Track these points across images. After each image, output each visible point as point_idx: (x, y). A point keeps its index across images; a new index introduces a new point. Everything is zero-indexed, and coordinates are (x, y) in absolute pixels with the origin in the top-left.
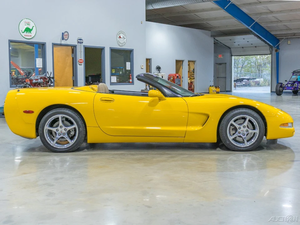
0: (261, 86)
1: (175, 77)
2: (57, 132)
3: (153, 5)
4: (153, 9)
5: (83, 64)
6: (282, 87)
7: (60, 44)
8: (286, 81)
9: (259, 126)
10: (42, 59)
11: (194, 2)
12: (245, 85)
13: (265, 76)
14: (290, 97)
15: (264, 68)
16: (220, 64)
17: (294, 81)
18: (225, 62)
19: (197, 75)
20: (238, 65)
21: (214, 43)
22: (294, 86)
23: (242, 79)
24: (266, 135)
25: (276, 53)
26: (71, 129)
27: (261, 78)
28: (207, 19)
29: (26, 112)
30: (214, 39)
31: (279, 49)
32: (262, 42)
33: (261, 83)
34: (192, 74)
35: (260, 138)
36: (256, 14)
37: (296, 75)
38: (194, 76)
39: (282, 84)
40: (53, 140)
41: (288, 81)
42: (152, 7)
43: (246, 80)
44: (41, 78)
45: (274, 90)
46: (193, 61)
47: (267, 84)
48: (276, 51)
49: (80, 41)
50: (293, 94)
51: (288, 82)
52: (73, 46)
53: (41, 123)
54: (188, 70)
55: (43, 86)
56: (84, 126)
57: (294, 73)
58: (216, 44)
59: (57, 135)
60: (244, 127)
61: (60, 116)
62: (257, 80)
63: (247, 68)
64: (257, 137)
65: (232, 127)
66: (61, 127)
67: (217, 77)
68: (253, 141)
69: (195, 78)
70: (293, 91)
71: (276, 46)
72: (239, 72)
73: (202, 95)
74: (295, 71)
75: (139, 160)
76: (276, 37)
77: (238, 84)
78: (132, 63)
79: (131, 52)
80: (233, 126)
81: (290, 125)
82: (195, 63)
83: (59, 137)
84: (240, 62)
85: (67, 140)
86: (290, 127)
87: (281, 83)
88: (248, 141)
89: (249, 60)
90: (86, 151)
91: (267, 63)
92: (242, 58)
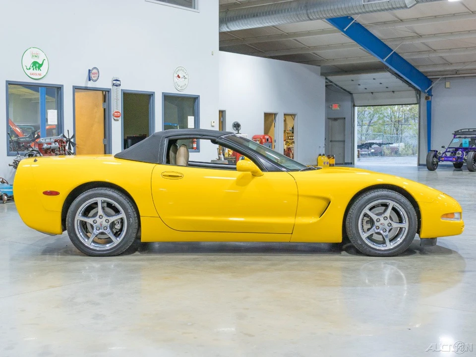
0: (400, 155)
1: (264, 140)
2: (94, 225)
3: (229, 24)
4: (228, 32)
5: (120, 119)
6: (436, 157)
7: (85, 87)
8: (443, 147)
9: (408, 217)
10: (56, 111)
11: (294, 20)
12: (374, 154)
13: (407, 140)
14: (450, 173)
15: (406, 126)
16: (336, 119)
17: (456, 147)
18: (344, 117)
19: (298, 137)
20: (362, 121)
21: (326, 86)
22: (457, 155)
23: (370, 143)
24: (419, 232)
25: (427, 102)
26: (116, 220)
27: (401, 142)
28: (315, 48)
29: (46, 193)
30: (326, 79)
31: (432, 96)
32: (404, 84)
33: (400, 149)
34: (289, 135)
35: (410, 237)
36: (395, 39)
37: (459, 137)
38: (293, 139)
39: (437, 151)
40: (88, 238)
41: (446, 147)
42: (228, 28)
43: (377, 146)
44: (56, 141)
45: (424, 162)
46: (291, 115)
47: (411, 152)
48: (427, 98)
49: (116, 83)
50: (454, 168)
51: (447, 149)
52: (106, 91)
53: (69, 211)
54: (283, 129)
55: (59, 153)
56: (136, 215)
57: (456, 134)
58: (329, 86)
59: (95, 229)
60: (386, 218)
61: (99, 200)
62: (395, 145)
63: (377, 126)
64: (405, 234)
65: (366, 219)
66: (101, 217)
67: (330, 141)
68: (399, 240)
69: (295, 142)
70: (454, 164)
71: (426, 91)
72: (364, 132)
73: (317, 169)
74: (458, 131)
75: (223, 269)
76: (426, 76)
77: (364, 153)
78: (196, 118)
79: (195, 100)
80: (368, 217)
81: (456, 216)
82: (295, 117)
83: (98, 232)
84: (366, 116)
85: (110, 238)
86: (458, 219)
87: (434, 151)
88: (391, 241)
89: (381, 114)
90: (138, 255)
91: (411, 118)
92: (369, 110)
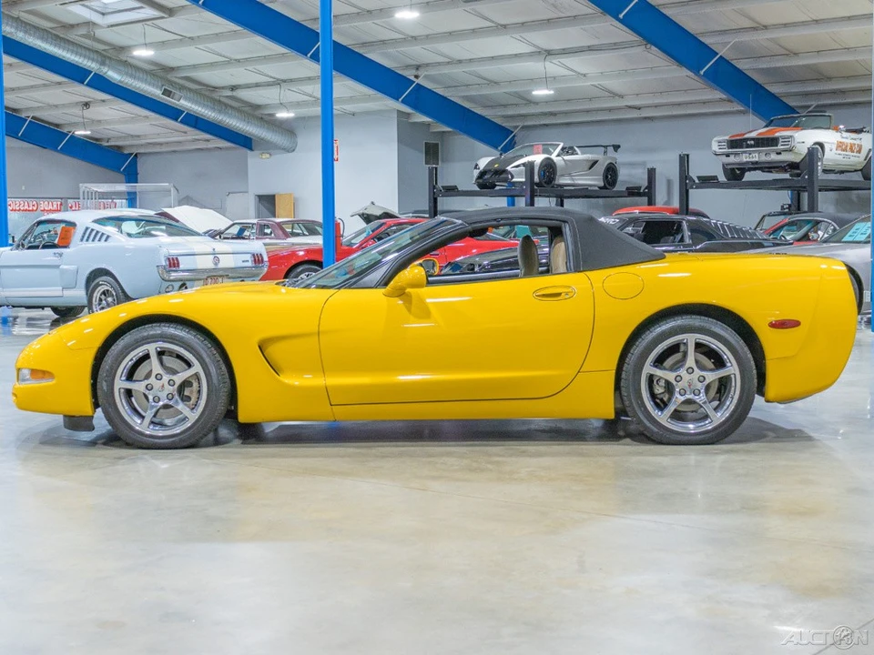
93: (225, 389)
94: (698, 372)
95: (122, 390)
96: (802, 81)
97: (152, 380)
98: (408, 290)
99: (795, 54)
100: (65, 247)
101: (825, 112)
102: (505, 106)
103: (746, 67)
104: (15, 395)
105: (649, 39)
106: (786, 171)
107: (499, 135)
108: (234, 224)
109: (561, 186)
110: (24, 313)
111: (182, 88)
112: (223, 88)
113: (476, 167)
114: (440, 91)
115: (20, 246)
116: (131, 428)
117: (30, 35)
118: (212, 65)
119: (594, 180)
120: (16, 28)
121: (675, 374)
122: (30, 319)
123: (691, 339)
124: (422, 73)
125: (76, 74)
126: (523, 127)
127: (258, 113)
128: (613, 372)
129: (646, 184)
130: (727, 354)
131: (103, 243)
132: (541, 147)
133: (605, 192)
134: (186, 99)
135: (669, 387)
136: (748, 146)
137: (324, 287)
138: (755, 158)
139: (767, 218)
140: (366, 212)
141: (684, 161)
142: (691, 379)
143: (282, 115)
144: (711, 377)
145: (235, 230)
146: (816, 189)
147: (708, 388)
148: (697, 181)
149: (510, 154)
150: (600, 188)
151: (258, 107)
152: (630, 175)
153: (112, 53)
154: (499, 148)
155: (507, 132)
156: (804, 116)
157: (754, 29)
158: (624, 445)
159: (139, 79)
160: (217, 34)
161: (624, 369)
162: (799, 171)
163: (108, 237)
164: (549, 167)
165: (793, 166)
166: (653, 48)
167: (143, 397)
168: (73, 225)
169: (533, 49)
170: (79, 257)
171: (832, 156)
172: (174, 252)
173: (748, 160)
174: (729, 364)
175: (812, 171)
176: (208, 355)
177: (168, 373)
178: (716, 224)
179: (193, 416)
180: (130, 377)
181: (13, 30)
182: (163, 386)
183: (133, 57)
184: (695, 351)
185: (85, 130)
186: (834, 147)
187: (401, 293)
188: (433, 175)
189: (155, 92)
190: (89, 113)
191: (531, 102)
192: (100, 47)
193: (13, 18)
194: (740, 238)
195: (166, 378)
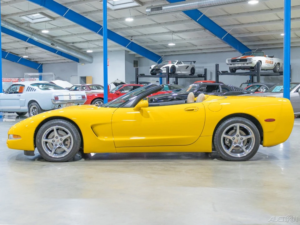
93: (79, 142)
94: (240, 137)
95: (44, 142)
96: (254, 41)
97: (55, 139)
98: (142, 108)
99: (252, 33)
100: (21, 93)
101: (261, 51)
102: (159, 49)
103: (237, 36)
104: (8, 143)
105: (206, 28)
106: (249, 69)
107: (157, 58)
108: (74, 86)
109: (177, 74)
110: (7, 114)
111: (57, 43)
112: (70, 43)
113: (150, 68)
114: (139, 44)
115: (6, 93)
116: (47, 155)
117: (9, 26)
118: (67, 36)
119: (188, 72)
120: (5, 24)
121: (232, 137)
122: (9, 116)
123: (238, 125)
124: (133, 38)
125: (24, 38)
126: (165, 56)
127: (81, 51)
128: (212, 136)
129: (204, 74)
130: (250, 131)
131: (33, 92)
132: (171, 62)
133: (191, 76)
134: (58, 46)
135: (230, 141)
136: (237, 62)
137: (112, 107)
138: (240, 65)
139: (243, 84)
140: (115, 82)
141: (217, 66)
142: (238, 139)
143: (89, 51)
144: (245, 138)
145: (74, 88)
146: (259, 75)
147: (244, 142)
148: (221, 73)
149: (161, 64)
150: (189, 75)
151: (81, 49)
152: (199, 71)
153: (35, 32)
154: (157, 62)
155: (160, 57)
156: (255, 52)
157: (239, 24)
158: (215, 161)
159: (44, 40)
160: (68, 26)
161: (215, 135)
162: (254, 70)
163: (35, 90)
164: (173, 68)
165: (252, 68)
166: (207, 30)
167: (51, 144)
168: (24, 86)
169: (169, 31)
170: (26, 96)
171: (264, 65)
172: (57, 95)
173: (238, 66)
174: (251, 134)
175: (258, 70)
176: (74, 130)
177: (60, 136)
178: (230, 86)
179: (68, 151)
180: (47, 137)
181: (4, 24)
182: (58, 141)
183: (42, 33)
184: (240, 129)
185: (26, 56)
186: (265, 62)
187: (139, 109)
188: (137, 70)
189: (49, 44)
190: (27, 51)
191: (167, 47)
192: (32, 30)
193: (4, 20)
194: (237, 91)
195: (59, 138)
